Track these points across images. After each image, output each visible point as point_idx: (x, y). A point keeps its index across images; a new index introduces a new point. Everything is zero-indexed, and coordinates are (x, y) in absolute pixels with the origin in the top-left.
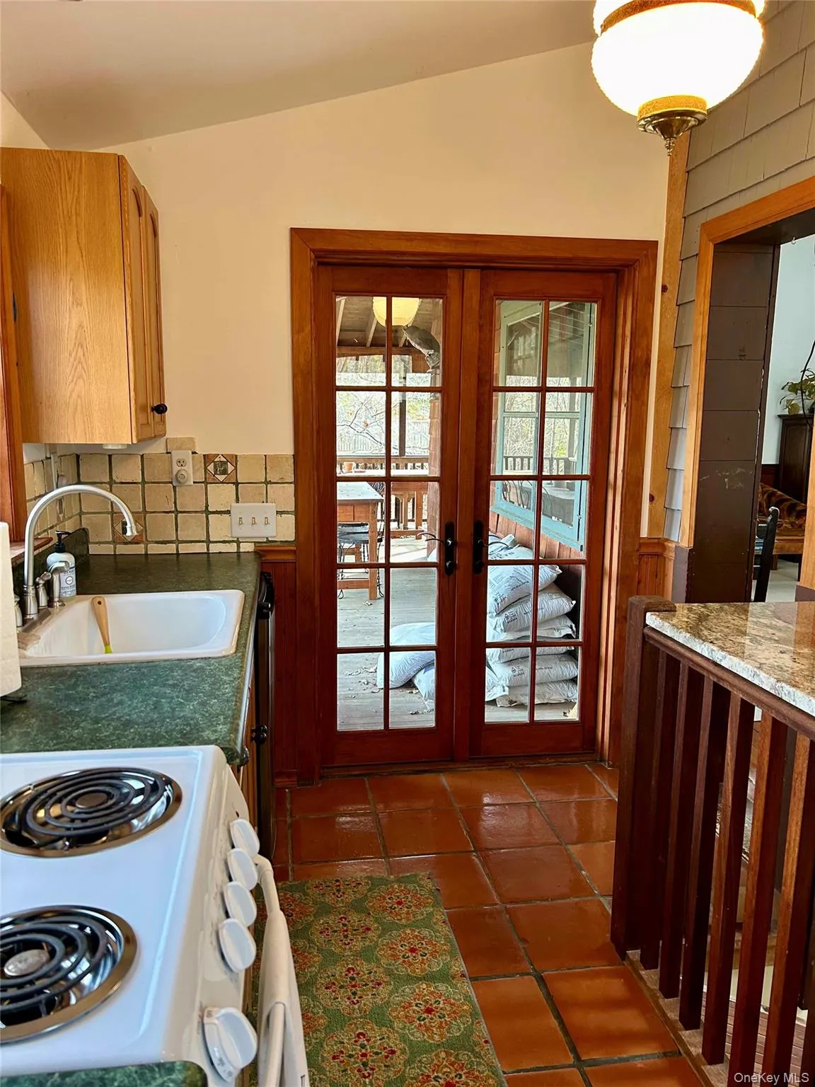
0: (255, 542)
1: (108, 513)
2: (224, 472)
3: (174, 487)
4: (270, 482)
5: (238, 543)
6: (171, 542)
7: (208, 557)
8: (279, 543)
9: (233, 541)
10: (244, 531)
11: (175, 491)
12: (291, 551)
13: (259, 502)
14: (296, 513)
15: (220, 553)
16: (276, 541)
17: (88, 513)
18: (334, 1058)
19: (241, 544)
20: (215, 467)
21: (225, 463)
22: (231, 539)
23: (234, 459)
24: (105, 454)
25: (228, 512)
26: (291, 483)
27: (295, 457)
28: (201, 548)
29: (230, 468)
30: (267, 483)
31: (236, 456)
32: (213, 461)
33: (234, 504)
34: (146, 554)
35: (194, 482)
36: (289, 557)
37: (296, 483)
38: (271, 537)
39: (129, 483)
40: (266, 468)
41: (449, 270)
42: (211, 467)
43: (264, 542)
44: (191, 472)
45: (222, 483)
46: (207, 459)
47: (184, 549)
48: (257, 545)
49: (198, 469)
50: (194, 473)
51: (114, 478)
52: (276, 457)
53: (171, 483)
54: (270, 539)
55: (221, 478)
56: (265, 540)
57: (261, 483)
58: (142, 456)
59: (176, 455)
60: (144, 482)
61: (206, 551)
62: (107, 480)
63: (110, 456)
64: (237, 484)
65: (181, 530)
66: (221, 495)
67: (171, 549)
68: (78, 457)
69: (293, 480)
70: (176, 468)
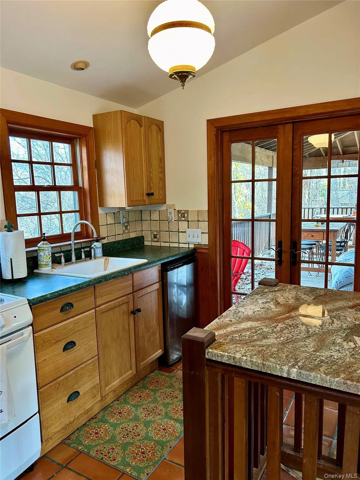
0: (194, 244)
1: (149, 231)
2: (184, 217)
3: (169, 222)
4: (200, 221)
5: (189, 244)
6: (168, 242)
7: (179, 248)
8: (203, 245)
9: (187, 243)
10: (191, 240)
11: (169, 224)
12: (207, 248)
13: (195, 228)
14: (208, 233)
15: (183, 247)
16: (202, 244)
17: (144, 231)
18: (122, 428)
19: (190, 245)
20: (181, 215)
21: (184, 213)
22: (186, 242)
23: (187, 212)
24: (148, 210)
25: (185, 232)
26: (207, 221)
27: (208, 211)
28: (176, 245)
29: (186, 215)
30: (198, 221)
31: (188, 211)
32: (181, 213)
33: (187, 229)
34: (160, 246)
35: (175, 221)
36: (206, 251)
37: (208, 221)
38: (200, 242)
39: (155, 220)
40: (198, 215)
41: (279, 126)
42: (180, 215)
43: (197, 244)
44: (173, 216)
45: (183, 221)
46: (179, 212)
47: (172, 245)
48: (195, 245)
49: (176, 216)
50: (174, 217)
51: (151, 219)
52: (201, 211)
53: (168, 221)
54: (199, 243)
55: (183, 219)
56: (198, 244)
57: (196, 221)
58: (159, 211)
59: (169, 210)
60: (160, 220)
61: (178, 246)
62: (149, 219)
63: (150, 211)
64: (188, 221)
65: (171, 238)
66: (183, 225)
67: (167, 245)
68: (141, 211)
69: (207, 220)
70: (169, 215)
